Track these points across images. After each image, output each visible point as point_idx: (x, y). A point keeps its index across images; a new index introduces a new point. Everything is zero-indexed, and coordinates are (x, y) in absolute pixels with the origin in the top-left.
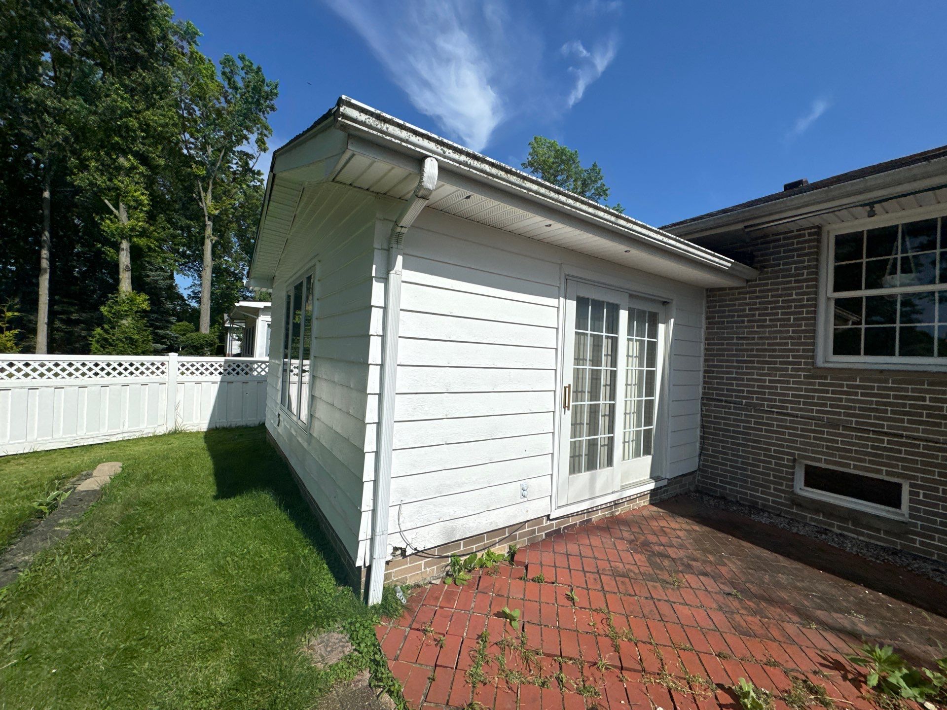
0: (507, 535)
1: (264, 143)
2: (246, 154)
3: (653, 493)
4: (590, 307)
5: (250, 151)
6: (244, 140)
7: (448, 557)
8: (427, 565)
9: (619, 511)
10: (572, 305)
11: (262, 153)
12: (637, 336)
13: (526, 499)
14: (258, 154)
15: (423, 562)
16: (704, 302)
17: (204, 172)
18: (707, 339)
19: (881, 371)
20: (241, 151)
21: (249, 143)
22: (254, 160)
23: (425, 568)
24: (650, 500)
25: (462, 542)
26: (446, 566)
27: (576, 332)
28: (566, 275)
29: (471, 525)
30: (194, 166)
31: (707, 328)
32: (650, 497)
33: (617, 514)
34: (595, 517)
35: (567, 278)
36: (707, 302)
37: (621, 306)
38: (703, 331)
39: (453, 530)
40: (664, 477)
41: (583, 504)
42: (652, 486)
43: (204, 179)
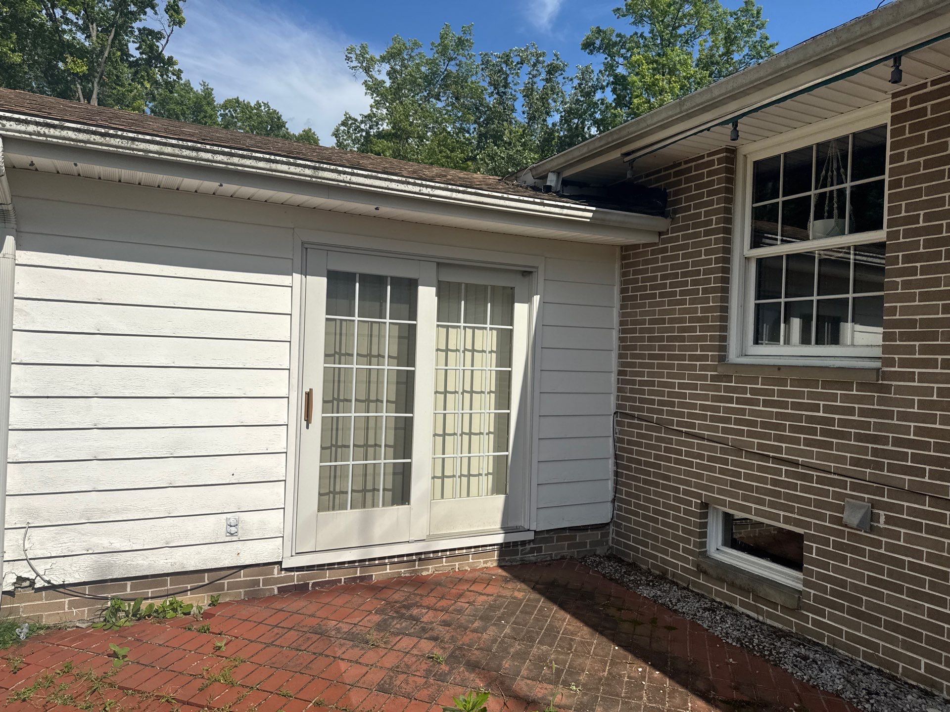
0: (207, 582)
1: (178, 11)
2: (151, 32)
3: (505, 549)
4: (357, 285)
5: (156, 27)
6: (148, 10)
7: (106, 598)
8: (72, 605)
9: (429, 570)
10: (320, 284)
11: (176, 28)
12: (465, 322)
13: (235, 538)
14: (169, 32)
15: (67, 600)
16: (617, 266)
17: (85, 68)
18: (622, 323)
19: (779, 368)
20: (144, 29)
21: (156, 13)
22: (163, 41)
23: (69, 608)
24: (499, 560)
25: (129, 583)
26: (104, 610)
27: (327, 319)
28: (303, 243)
29: (141, 562)
30: (69, 60)
31: (622, 307)
32: (500, 555)
33: (424, 573)
34: (377, 575)
35: (305, 247)
36: (622, 267)
37: (419, 282)
38: (616, 312)
39: (110, 566)
40: (527, 527)
41: (347, 552)
42: (499, 539)
43: (85, 78)
